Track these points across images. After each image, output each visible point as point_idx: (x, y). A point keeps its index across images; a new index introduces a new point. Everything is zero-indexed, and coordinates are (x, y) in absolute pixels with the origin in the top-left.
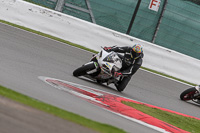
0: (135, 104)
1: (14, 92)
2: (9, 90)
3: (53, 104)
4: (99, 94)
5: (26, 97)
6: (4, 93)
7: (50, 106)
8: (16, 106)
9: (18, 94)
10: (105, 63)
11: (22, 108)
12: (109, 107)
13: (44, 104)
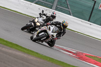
0: (92, 56)
1: (31, 51)
2: (28, 50)
4: (74, 52)
5: (37, 53)
7: (50, 58)
8: (32, 58)
11: (35, 59)
12: (79, 58)
13: (46, 57)
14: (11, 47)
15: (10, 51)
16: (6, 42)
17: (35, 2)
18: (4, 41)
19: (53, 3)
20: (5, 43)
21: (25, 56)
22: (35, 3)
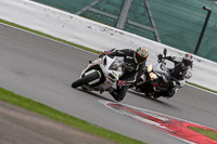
1: (71, 117)
2: (65, 115)
3: (114, 130)
5: (84, 122)
6: (60, 118)
7: (111, 132)
8: (73, 132)
9: (75, 119)
10: (111, 72)
11: (80, 134)
12: (174, 133)
13: (104, 130)
14: (28, 109)
15: (27, 118)
16: (19, 97)
17: (79, 12)
18: (13, 95)
19: (119, 15)
20: (16, 100)
21: (60, 128)
22: (81, 15)
